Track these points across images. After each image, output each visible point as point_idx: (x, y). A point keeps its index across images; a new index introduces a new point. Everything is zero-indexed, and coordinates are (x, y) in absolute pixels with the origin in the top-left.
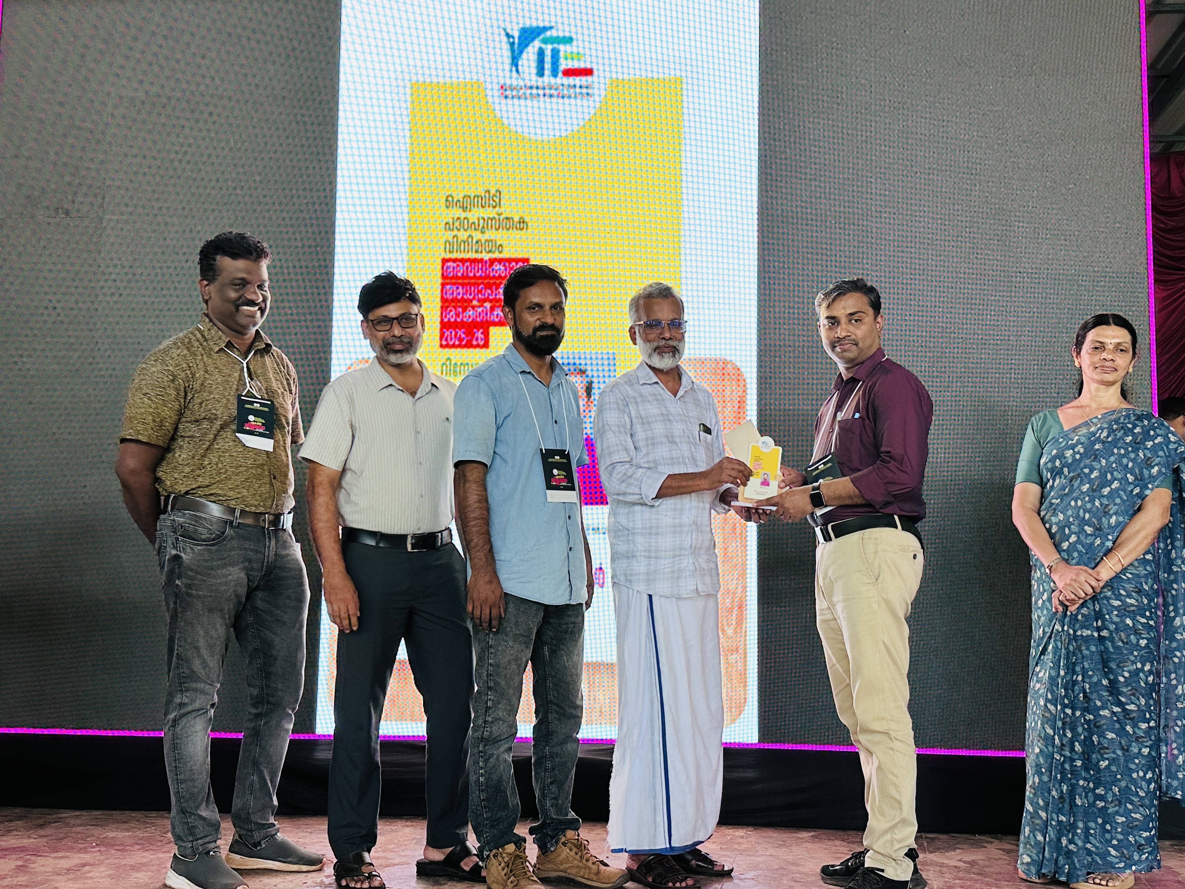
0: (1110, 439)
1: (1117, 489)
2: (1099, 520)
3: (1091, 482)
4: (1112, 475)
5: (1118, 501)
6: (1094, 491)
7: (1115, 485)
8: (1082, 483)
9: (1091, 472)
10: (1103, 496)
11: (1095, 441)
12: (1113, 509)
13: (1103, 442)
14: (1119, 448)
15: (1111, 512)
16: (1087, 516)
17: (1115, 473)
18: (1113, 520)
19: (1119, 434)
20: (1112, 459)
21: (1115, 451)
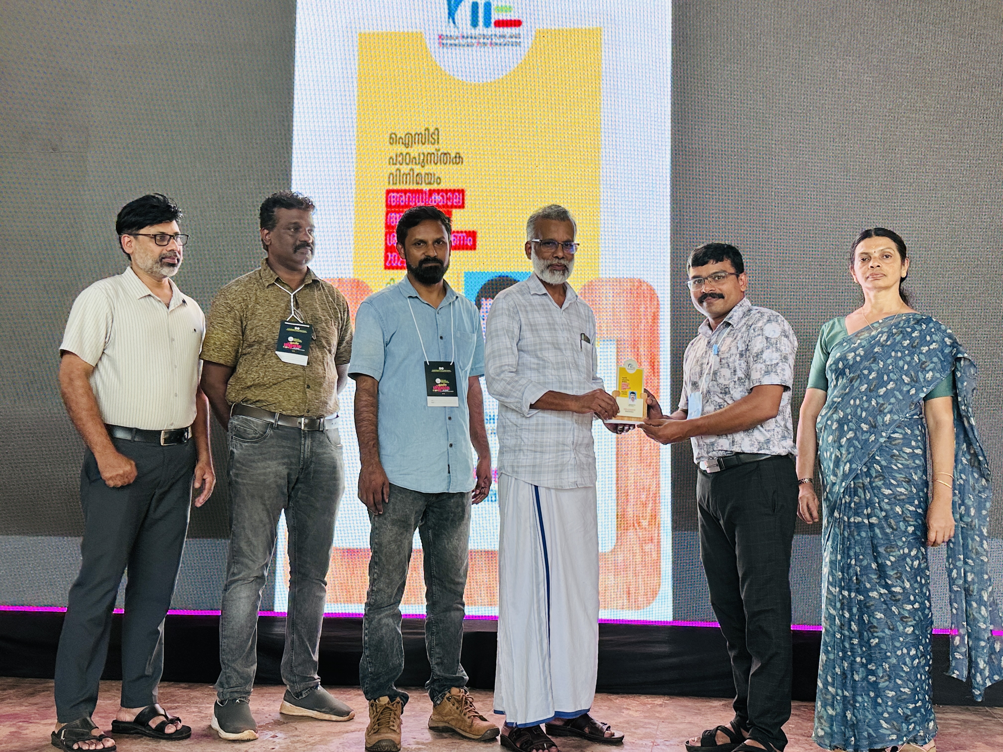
0: (889, 343)
1: (893, 389)
2: (875, 417)
3: (869, 383)
4: (888, 376)
5: (893, 400)
6: (871, 391)
7: (891, 385)
8: (861, 384)
9: (870, 373)
10: (879, 396)
11: (875, 344)
12: (888, 408)
13: (882, 346)
14: (896, 352)
15: (886, 411)
16: (864, 414)
17: (891, 374)
18: (888, 418)
19: (898, 338)
20: (889, 361)
21: (893, 354)
